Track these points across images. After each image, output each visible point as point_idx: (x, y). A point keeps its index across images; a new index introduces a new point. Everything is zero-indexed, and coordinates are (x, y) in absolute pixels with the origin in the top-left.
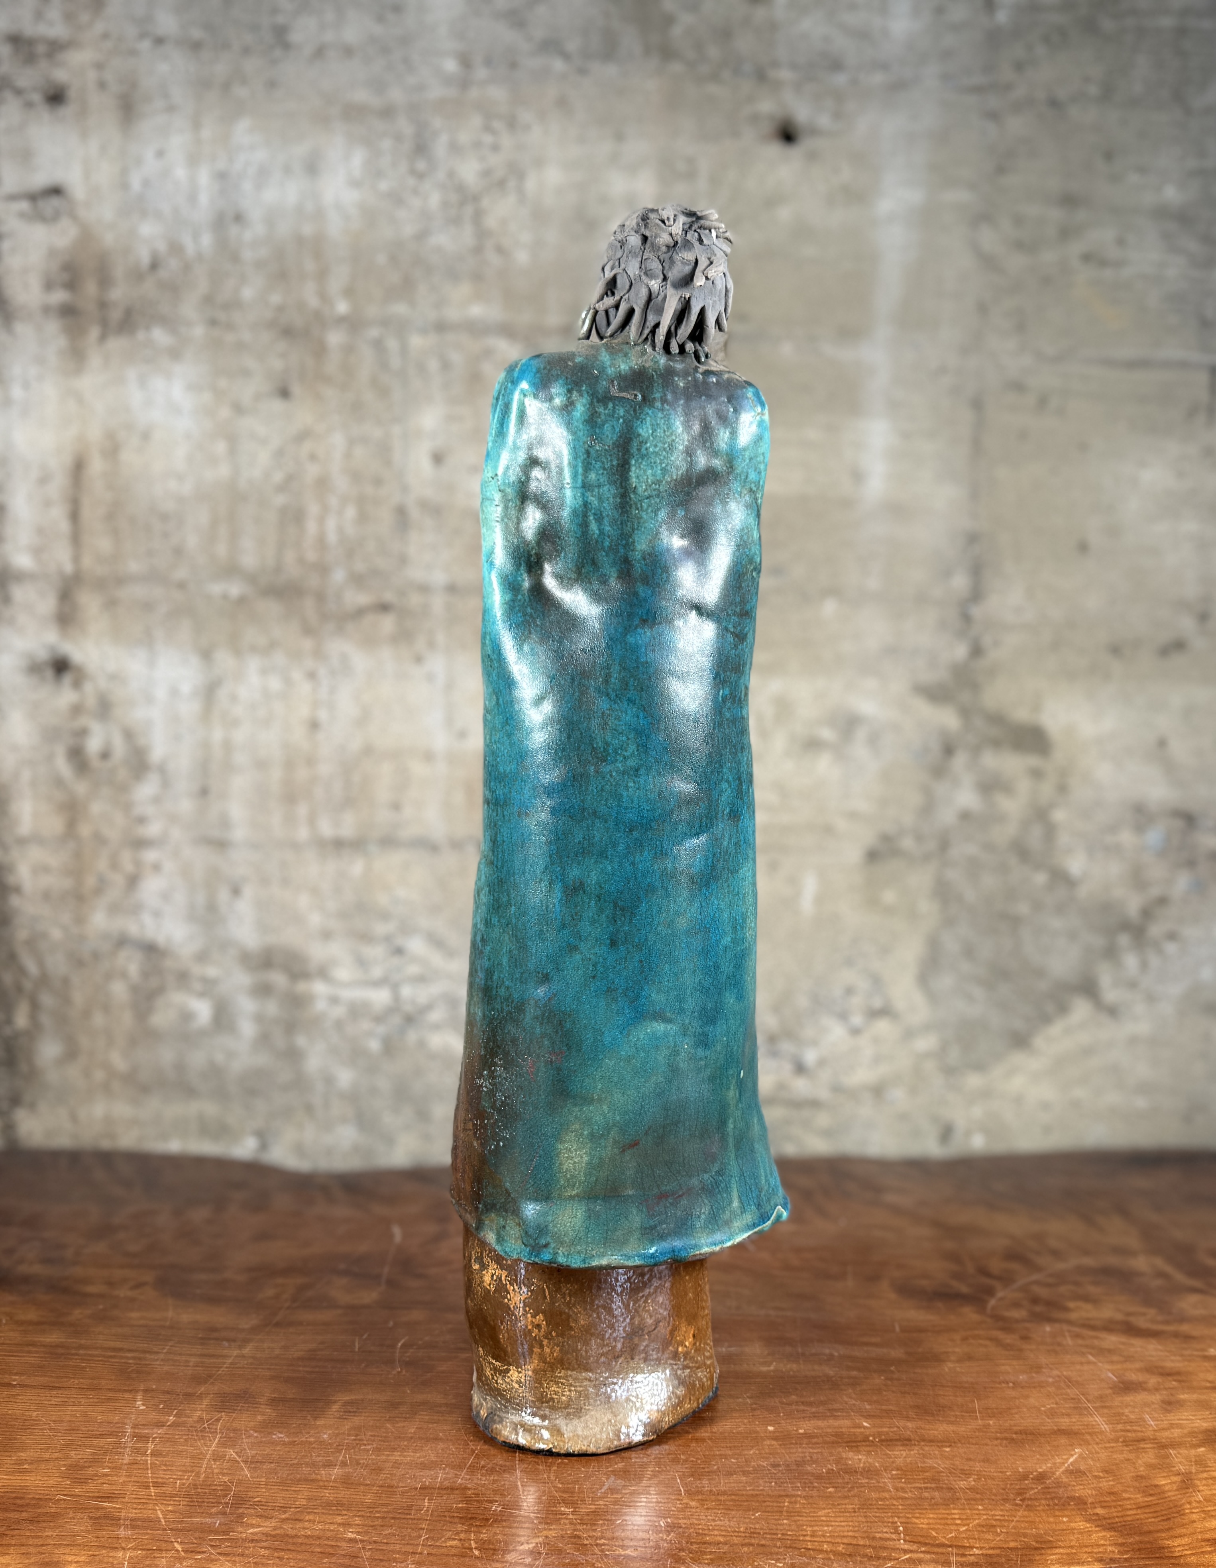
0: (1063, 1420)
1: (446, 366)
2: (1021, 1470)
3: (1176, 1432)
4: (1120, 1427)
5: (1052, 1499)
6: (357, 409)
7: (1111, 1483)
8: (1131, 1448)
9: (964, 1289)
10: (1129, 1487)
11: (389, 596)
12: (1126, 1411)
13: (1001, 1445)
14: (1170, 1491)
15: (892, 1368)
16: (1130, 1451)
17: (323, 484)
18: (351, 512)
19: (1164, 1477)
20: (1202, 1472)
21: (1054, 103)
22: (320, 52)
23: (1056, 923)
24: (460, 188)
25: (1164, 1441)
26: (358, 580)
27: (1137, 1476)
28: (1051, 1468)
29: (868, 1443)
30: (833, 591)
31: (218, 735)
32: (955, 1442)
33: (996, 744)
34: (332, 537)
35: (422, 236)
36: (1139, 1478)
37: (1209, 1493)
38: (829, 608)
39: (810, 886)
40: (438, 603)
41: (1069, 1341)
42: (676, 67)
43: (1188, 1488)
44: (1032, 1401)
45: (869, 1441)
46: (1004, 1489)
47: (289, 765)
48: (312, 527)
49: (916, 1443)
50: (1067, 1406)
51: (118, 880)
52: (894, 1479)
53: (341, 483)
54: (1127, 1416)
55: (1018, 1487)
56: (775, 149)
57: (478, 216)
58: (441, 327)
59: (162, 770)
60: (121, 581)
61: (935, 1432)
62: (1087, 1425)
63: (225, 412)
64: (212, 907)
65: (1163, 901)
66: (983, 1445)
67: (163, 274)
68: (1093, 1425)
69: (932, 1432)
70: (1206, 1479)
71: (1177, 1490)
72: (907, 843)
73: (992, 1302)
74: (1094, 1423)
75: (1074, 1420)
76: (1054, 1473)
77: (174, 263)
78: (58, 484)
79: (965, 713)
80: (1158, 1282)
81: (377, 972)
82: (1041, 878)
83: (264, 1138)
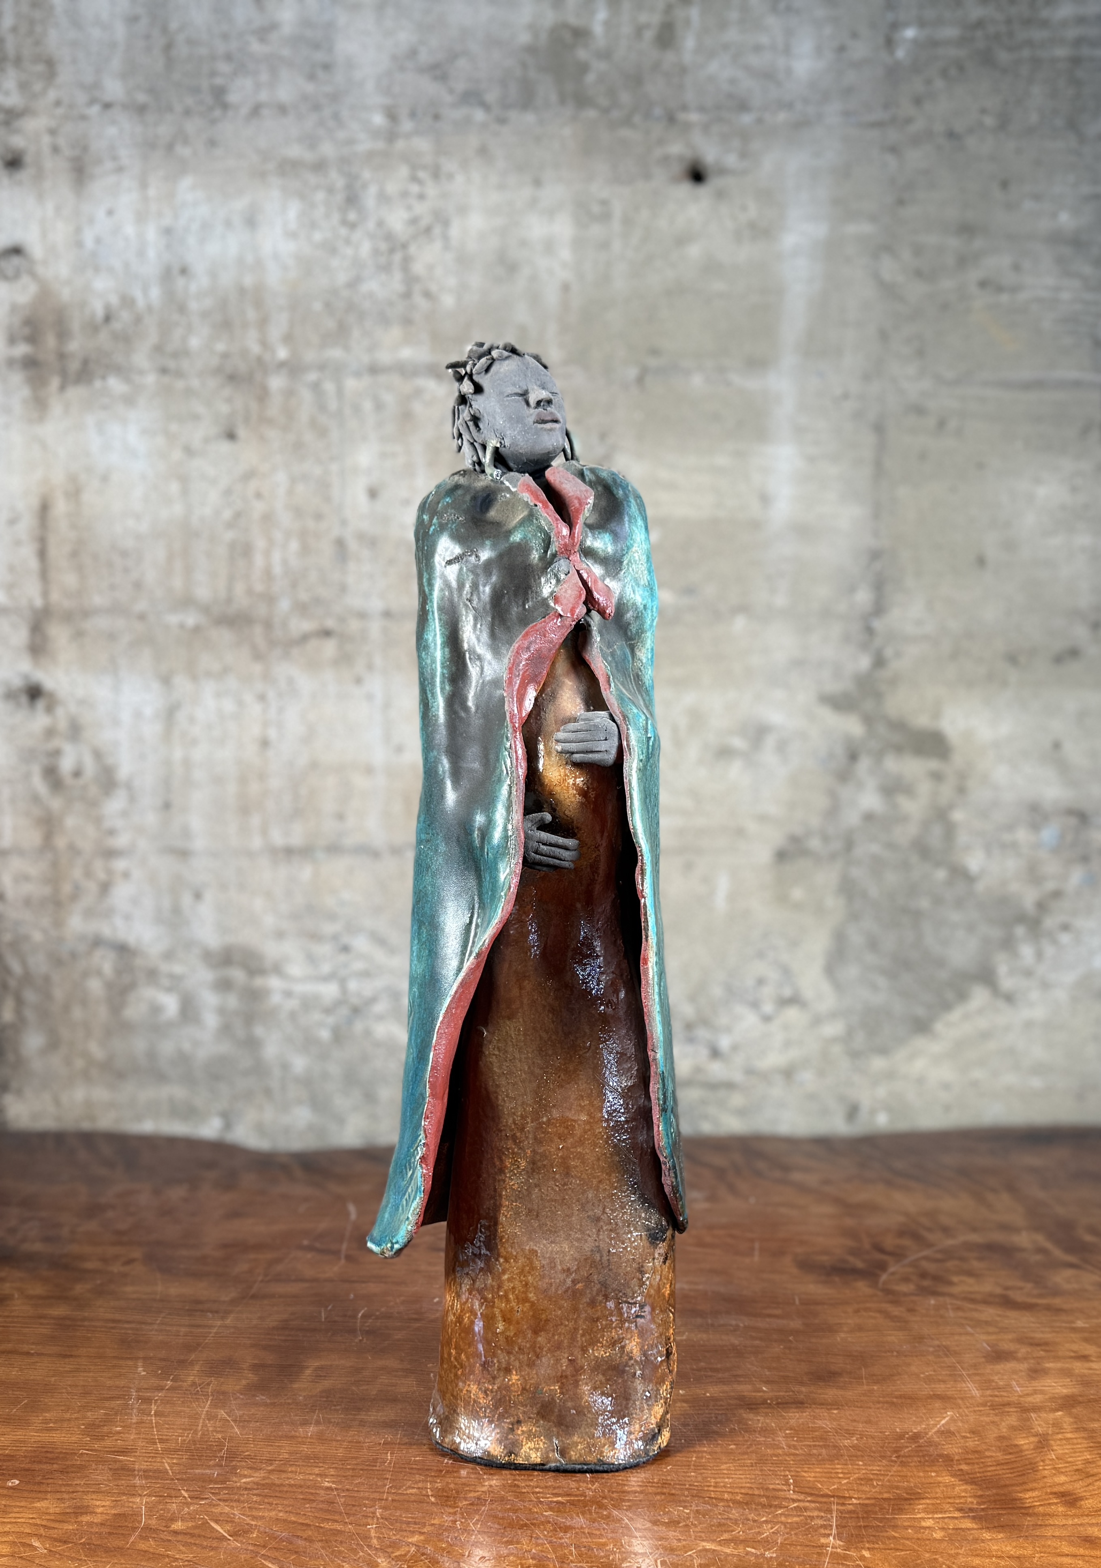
0: (938, 1386)
1: (379, 406)
2: (898, 1430)
3: (1038, 1398)
4: (988, 1392)
5: (923, 1456)
6: (298, 447)
7: (977, 1443)
8: (997, 1411)
9: (860, 1265)
10: (991, 1446)
11: (330, 623)
12: (996, 1378)
13: (882, 1408)
14: (1027, 1450)
15: (791, 1338)
16: (996, 1415)
17: (268, 518)
18: (294, 545)
19: (1024, 1437)
20: (1058, 1433)
21: (951, 135)
22: (256, 111)
23: (955, 917)
24: (389, 237)
25: (1027, 1405)
26: (302, 609)
27: (1000, 1437)
28: (925, 1429)
29: (766, 1406)
30: (743, 609)
31: (178, 754)
32: (842, 1405)
33: (899, 749)
34: (277, 570)
35: (354, 283)
36: (1001, 1438)
37: (1061, 1452)
38: (740, 623)
39: (723, 885)
40: (375, 628)
41: (951, 1314)
42: (591, 113)
43: (1044, 1448)
44: (913, 1368)
45: (767, 1403)
46: (881, 1447)
47: (243, 780)
48: (259, 561)
49: (809, 1406)
50: (944, 1373)
51: (92, 887)
52: (787, 1437)
53: (285, 519)
54: (996, 1382)
55: (894, 1445)
56: (686, 188)
57: (407, 261)
58: (374, 370)
59: (129, 786)
60: (86, 614)
61: (826, 1396)
62: (960, 1391)
63: (177, 455)
64: (176, 910)
65: (1057, 894)
66: (867, 1407)
67: (117, 326)
68: (965, 1391)
69: (822, 1396)
70: (1061, 1439)
71: (1034, 1449)
72: (815, 843)
73: (884, 1277)
74: (966, 1389)
75: (948, 1386)
76: (926, 1434)
77: (125, 316)
78: (26, 525)
79: (868, 720)
80: (1038, 1257)
81: (326, 968)
82: (941, 874)
83: (228, 1119)
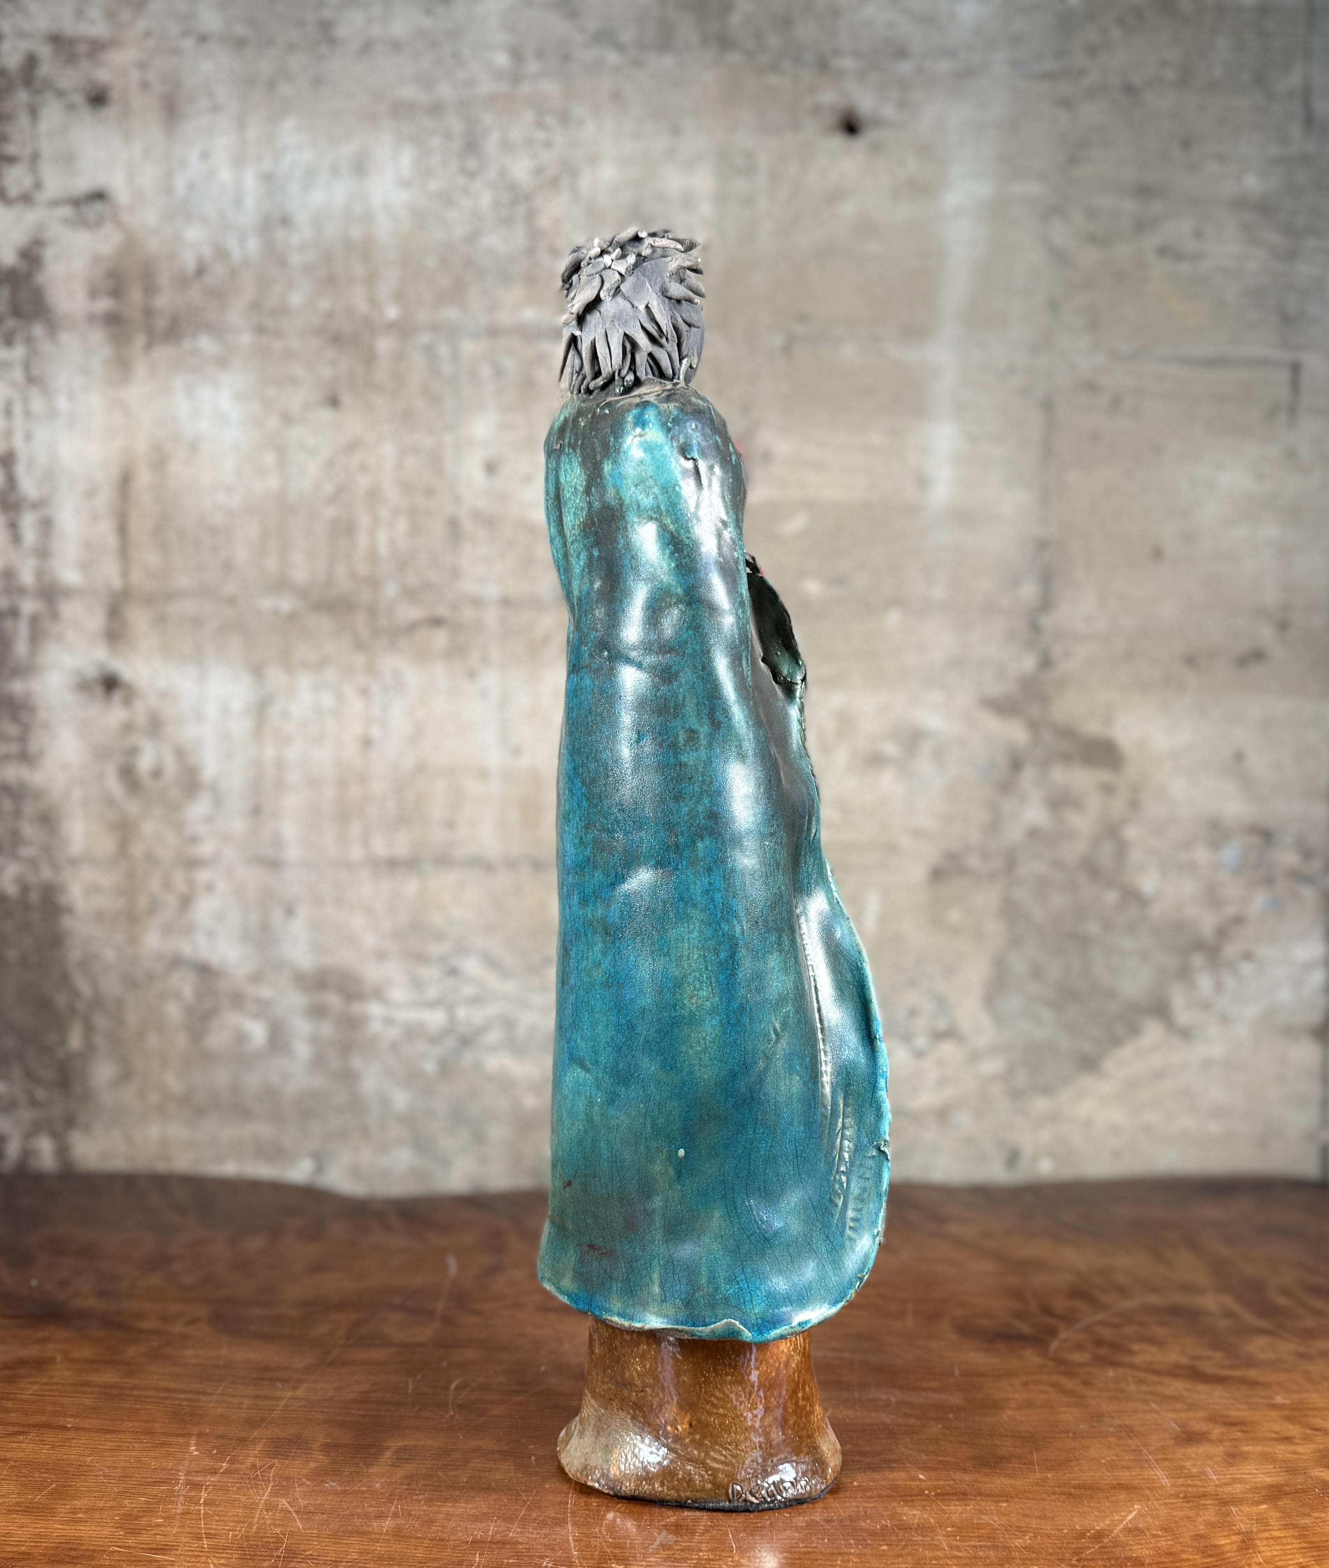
0: (1122, 1474)
1: (499, 372)
2: (1078, 1527)
3: (1238, 1488)
4: (1181, 1481)
5: (1109, 1559)
6: (407, 417)
7: (1170, 1542)
8: (1191, 1504)
9: (1026, 1329)
10: (1188, 1547)
11: (441, 610)
12: (1188, 1464)
13: (1059, 1500)
14: (1230, 1552)
15: (950, 1416)
16: (1190, 1508)
17: (373, 496)
18: (402, 525)
19: (1224, 1536)
20: (1263, 1531)
21: (1129, 89)
22: (367, 48)
23: (1127, 943)
24: (512, 187)
25: (1225, 1497)
26: (410, 594)
27: (1197, 1535)
28: (1109, 1526)
29: (923, 1497)
30: (897, 601)
31: (270, 753)
32: (1011, 1497)
33: (1066, 759)
34: (383, 550)
35: (472, 237)
36: (1199, 1537)
37: (1268, 1554)
38: (893, 618)
39: (873, 905)
40: (491, 617)
41: (1133, 1388)
42: (735, 57)
43: (1249, 1549)
44: (1093, 1453)
45: (924, 1494)
46: (1059, 1549)
47: (343, 783)
48: (362, 540)
49: (973, 1498)
50: (1127, 1458)
51: (171, 901)
52: (948, 1536)
53: (392, 494)
54: (1189, 1469)
55: (1074, 1546)
56: (838, 141)
57: (531, 216)
58: (493, 332)
59: (214, 789)
60: (171, 596)
61: (992, 1486)
62: (1148, 1479)
63: (273, 422)
64: (265, 927)
65: (1238, 920)
66: (1041, 1500)
67: (209, 280)
68: (1153, 1479)
69: (989, 1485)
70: (1267, 1539)
71: (1237, 1551)
72: (973, 861)
73: (1055, 1344)
74: (1154, 1477)
75: (1134, 1473)
76: (1111, 1532)
77: (219, 270)
78: (106, 497)
79: (1034, 726)
80: (1227, 1322)
81: (432, 993)
82: (1111, 897)
83: (320, 1161)
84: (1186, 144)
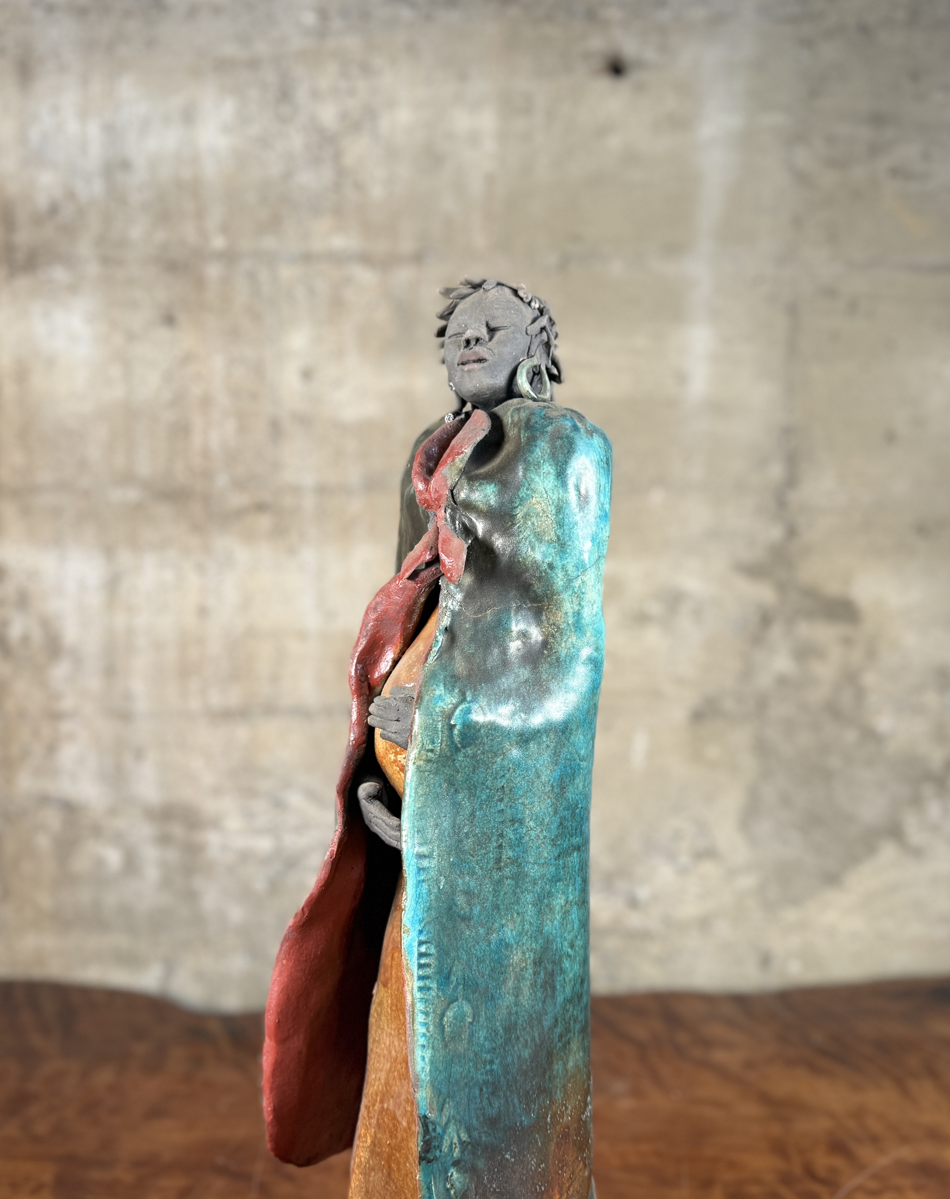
1: (312, 293)
6: (234, 333)
11: (265, 497)
17: (206, 402)
18: (232, 425)
24: (321, 131)
26: (239, 484)
30: (660, 481)
31: (120, 621)
33: (811, 615)
34: (215, 447)
35: (287, 175)
38: (657, 496)
39: (641, 744)
40: (309, 503)
42: (514, 11)
47: (183, 646)
48: (197, 439)
51: (38, 748)
53: (223, 400)
56: (606, 81)
57: (337, 156)
58: (307, 258)
59: (75, 653)
63: (119, 339)
64: (119, 769)
67: (61, 218)
72: (729, 704)
77: (69, 209)
79: (782, 588)
81: (262, 822)
82: (851, 736)
83: (170, 966)
84: (915, 76)
